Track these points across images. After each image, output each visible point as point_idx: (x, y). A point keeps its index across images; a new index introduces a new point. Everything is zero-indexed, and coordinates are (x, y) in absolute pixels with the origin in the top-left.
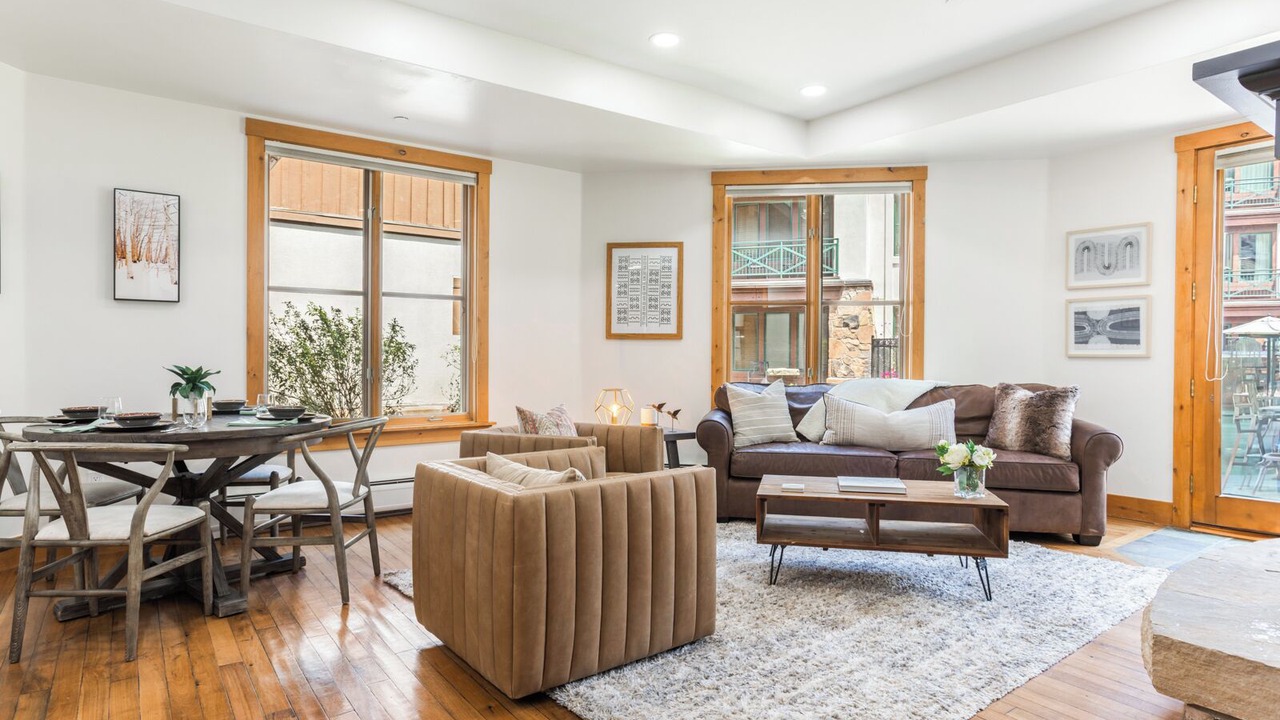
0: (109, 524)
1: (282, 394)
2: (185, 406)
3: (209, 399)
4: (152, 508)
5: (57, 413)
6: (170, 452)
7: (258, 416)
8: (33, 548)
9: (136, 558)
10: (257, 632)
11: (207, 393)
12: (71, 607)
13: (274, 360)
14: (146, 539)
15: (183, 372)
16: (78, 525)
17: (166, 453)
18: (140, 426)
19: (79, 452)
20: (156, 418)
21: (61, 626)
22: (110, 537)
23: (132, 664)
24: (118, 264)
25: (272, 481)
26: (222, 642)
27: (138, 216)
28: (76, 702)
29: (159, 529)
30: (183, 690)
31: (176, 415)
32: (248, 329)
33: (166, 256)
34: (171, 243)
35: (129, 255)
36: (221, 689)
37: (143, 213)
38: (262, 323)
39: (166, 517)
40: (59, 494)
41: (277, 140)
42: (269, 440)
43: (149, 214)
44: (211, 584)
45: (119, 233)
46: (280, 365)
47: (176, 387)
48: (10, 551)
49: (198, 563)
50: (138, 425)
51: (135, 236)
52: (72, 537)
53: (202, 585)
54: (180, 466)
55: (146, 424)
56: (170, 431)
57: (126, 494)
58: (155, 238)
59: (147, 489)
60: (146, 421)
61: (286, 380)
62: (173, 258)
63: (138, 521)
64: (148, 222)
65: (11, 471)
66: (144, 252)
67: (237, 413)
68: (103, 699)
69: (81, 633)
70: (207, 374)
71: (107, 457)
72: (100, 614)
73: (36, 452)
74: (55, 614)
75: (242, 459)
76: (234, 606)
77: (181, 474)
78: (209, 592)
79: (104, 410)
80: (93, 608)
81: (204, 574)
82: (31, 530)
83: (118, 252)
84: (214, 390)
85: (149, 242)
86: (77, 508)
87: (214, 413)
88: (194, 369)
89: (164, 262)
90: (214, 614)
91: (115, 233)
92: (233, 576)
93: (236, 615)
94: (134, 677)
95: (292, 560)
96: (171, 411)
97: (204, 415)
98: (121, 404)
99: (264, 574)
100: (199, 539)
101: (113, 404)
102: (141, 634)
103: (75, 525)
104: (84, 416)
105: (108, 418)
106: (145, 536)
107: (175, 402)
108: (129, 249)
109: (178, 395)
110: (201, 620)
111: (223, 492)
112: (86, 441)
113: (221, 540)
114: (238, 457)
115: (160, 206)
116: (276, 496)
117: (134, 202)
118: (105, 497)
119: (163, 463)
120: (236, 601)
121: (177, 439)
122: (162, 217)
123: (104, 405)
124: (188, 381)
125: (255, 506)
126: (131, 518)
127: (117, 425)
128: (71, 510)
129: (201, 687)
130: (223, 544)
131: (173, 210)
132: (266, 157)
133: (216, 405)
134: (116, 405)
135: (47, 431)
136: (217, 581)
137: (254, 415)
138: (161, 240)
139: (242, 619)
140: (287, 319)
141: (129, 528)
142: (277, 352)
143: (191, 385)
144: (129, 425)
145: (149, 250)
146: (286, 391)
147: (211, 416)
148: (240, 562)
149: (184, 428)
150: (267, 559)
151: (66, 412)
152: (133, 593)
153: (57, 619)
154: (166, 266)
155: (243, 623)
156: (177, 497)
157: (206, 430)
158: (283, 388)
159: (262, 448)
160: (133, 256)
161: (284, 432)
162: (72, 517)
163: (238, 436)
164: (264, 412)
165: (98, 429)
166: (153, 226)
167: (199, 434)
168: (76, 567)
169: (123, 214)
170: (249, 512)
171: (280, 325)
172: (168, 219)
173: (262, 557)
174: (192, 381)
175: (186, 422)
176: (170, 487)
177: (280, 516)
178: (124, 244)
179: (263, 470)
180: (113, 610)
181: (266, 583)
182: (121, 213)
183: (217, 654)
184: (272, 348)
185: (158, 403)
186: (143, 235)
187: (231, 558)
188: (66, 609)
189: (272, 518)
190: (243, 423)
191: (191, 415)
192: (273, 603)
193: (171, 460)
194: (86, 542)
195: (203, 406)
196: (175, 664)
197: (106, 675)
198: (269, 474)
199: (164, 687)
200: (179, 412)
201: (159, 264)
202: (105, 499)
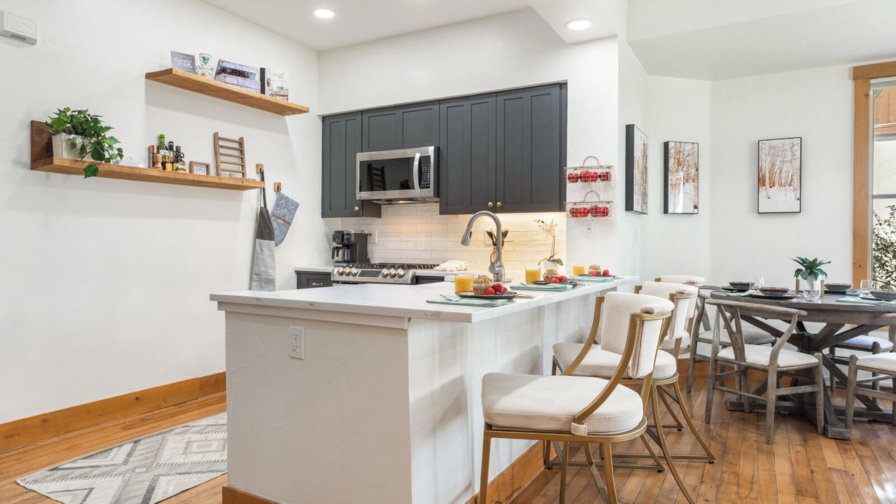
0: (757, 355)
1: (888, 283)
2: (804, 285)
3: (822, 281)
4: (782, 351)
5: (727, 285)
6: (795, 314)
7: (861, 296)
8: (716, 361)
9: (772, 379)
10: (859, 456)
11: (820, 277)
12: (735, 403)
13: (880, 255)
14: (778, 369)
15: (803, 262)
16: (740, 353)
17: (791, 315)
18: (775, 295)
19: (740, 307)
20: (785, 291)
21: (729, 412)
22: (757, 363)
23: (770, 446)
24: (760, 190)
25: (874, 348)
26: (830, 454)
27: (773, 156)
28: (739, 454)
29: (787, 364)
30: (804, 472)
31: (798, 291)
32: (854, 230)
33: (792, 180)
34: (795, 171)
35: (767, 183)
36: (829, 481)
37: (776, 153)
38: (866, 223)
39: (791, 358)
40: (731, 333)
41: (881, 77)
42: (870, 315)
43: (780, 154)
44: (823, 412)
45: (761, 169)
46: (886, 259)
47: (798, 272)
48: (702, 363)
49: (813, 394)
50: (774, 294)
51: (771, 170)
52: (736, 359)
53: (816, 412)
54: (800, 326)
55: (779, 294)
56: (794, 301)
57: (766, 340)
58: (784, 170)
59: (778, 338)
60: (779, 293)
61: (892, 272)
62: (796, 182)
63: (774, 356)
64: (779, 159)
65: (704, 317)
66: (777, 180)
67: (844, 293)
68: (754, 459)
69: (740, 419)
70: (821, 264)
71: (753, 313)
72: (750, 412)
73: (719, 305)
74: (726, 405)
75: (847, 327)
76: (840, 433)
77: (802, 333)
78: (821, 418)
79: (753, 284)
80: (746, 407)
81: (818, 404)
82: (715, 352)
83: (761, 181)
84: (826, 275)
85: (781, 172)
86: (739, 341)
87: (826, 292)
88: (811, 259)
89: (790, 185)
90: (825, 434)
91: (759, 169)
92: (840, 413)
93: (842, 440)
94: (770, 454)
95: (892, 415)
96: (795, 289)
97: (818, 292)
98: (762, 281)
99: (866, 419)
100: (814, 379)
101: (758, 282)
102: (775, 431)
103: (738, 351)
104: (742, 287)
105: (756, 290)
106: (778, 367)
107: (798, 282)
108: (767, 179)
109: (800, 277)
110: (815, 435)
111: (832, 352)
112: (745, 301)
113: (831, 387)
114: (844, 325)
115: (788, 147)
116: (878, 359)
117: (771, 147)
118: (753, 340)
119: (789, 322)
120: (841, 430)
121: (799, 306)
122: (789, 154)
123: (753, 282)
124: (807, 268)
125: (858, 363)
126: (770, 353)
127: (761, 294)
128: (737, 342)
129: (814, 474)
130: (832, 391)
131: (797, 148)
132: (871, 93)
133: (828, 286)
134: (760, 282)
135: (723, 294)
136: (827, 413)
137: (857, 296)
138: (789, 170)
139: (847, 444)
140: (892, 219)
141: (768, 360)
142: (883, 248)
143: (809, 271)
144: (768, 294)
145: (780, 178)
146: (892, 282)
147: (823, 294)
148: (845, 405)
149: (805, 299)
150: (869, 409)
151: (732, 284)
152: (771, 401)
153: (727, 407)
154: (792, 187)
155: (847, 447)
156: (799, 348)
157: (820, 302)
158: (889, 279)
159: (865, 320)
160: (770, 184)
161: (883, 310)
162: (737, 346)
163: (844, 309)
164: (867, 294)
165: (750, 296)
166: (783, 162)
167: (814, 304)
168: (737, 379)
169: (764, 156)
170: (853, 367)
171: (885, 226)
172: (793, 155)
173: (864, 406)
174: (810, 268)
175: (805, 296)
176: (793, 340)
177: (882, 376)
178: (764, 176)
179: (867, 339)
180: (758, 413)
181: (868, 426)
182: (763, 156)
183: (827, 460)
184: (877, 244)
185: (787, 282)
186: (776, 168)
187: (839, 401)
188: (731, 403)
189: (873, 376)
190: (848, 300)
191: (809, 292)
192: (873, 442)
193: (795, 320)
194: (744, 363)
195: (818, 285)
196: (797, 456)
197: (755, 447)
198: (872, 343)
199: (790, 465)
200: (801, 289)
201: (787, 187)
202: (755, 341)
